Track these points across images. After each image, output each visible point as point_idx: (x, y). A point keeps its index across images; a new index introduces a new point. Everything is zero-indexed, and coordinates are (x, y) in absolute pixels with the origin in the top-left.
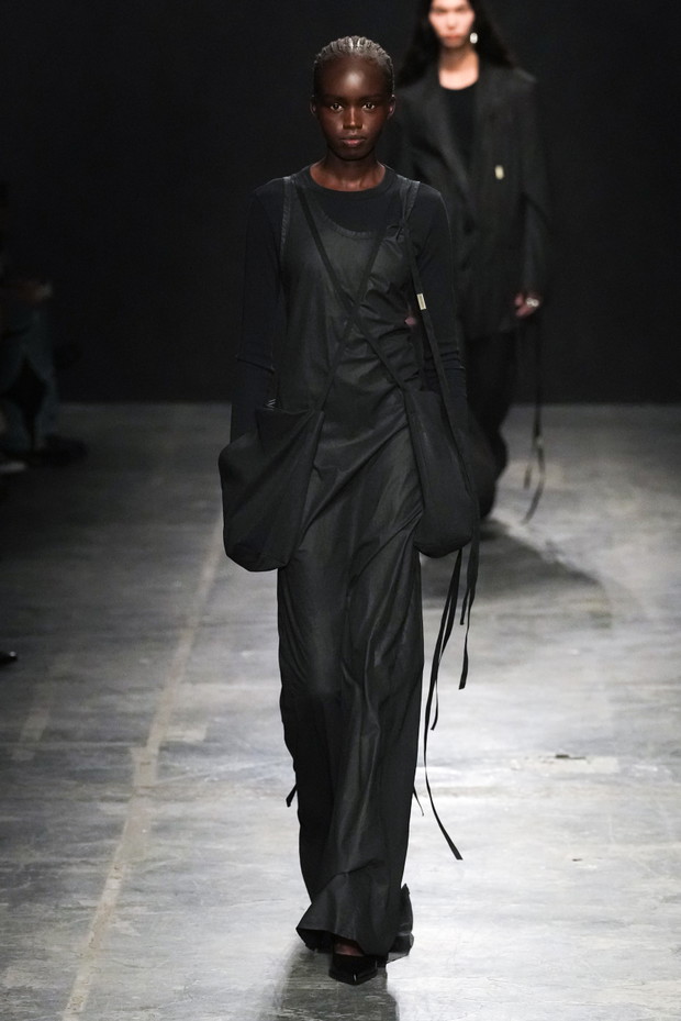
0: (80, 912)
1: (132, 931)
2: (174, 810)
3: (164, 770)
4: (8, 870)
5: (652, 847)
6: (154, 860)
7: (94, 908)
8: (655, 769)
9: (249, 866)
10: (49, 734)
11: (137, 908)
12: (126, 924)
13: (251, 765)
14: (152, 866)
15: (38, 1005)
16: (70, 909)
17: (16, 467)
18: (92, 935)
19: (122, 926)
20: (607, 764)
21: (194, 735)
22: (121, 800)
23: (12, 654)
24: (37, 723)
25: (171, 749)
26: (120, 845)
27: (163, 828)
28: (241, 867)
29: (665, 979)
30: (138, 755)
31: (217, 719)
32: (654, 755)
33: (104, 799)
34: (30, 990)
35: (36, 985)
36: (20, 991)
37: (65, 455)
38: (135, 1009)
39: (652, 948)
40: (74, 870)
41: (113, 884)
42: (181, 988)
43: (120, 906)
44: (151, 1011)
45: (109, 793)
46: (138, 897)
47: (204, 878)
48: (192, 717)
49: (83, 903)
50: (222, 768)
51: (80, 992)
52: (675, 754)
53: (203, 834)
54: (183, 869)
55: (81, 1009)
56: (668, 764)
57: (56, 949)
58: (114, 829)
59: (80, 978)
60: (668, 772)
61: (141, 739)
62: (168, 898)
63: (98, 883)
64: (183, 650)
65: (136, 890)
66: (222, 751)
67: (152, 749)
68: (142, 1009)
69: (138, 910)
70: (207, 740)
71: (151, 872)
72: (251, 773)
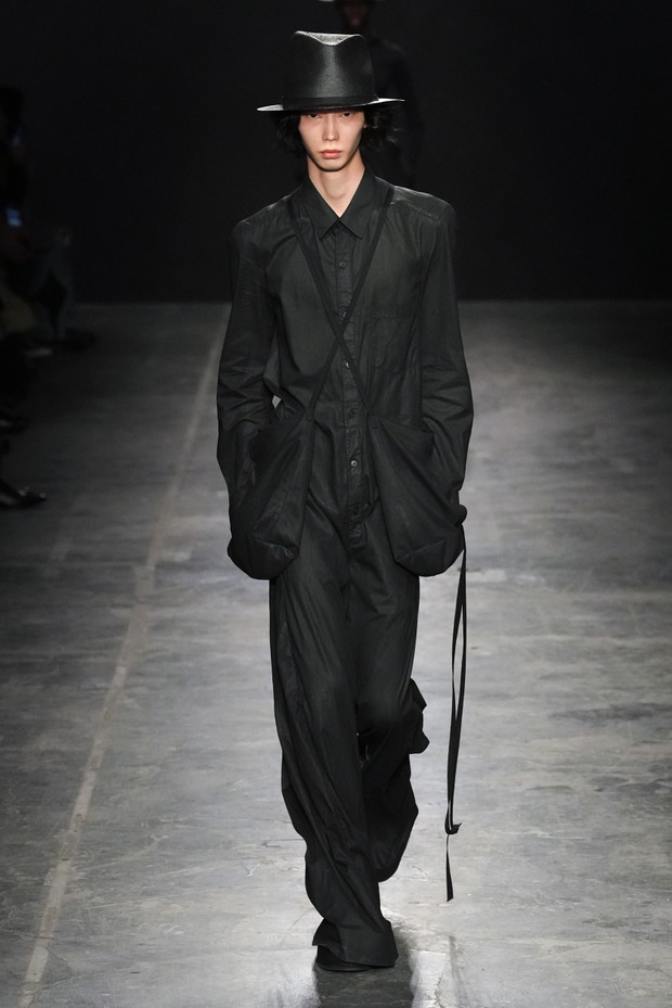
0: (95, 692)
1: (137, 706)
2: (168, 613)
3: (159, 583)
4: (41, 660)
5: (531, 638)
6: (152, 651)
7: (107, 689)
8: (533, 578)
9: (225, 655)
10: (72, 556)
11: (140, 689)
12: (131, 700)
13: (225, 579)
14: (151, 656)
15: (66, 763)
16: (88, 690)
17: (45, 352)
18: (105, 709)
19: (128, 702)
20: (496, 575)
21: (182, 556)
22: (126, 606)
23: (43, 495)
24: (62, 548)
25: (166, 567)
26: (128, 640)
27: (159, 627)
28: (219, 656)
29: (543, 738)
30: (139, 571)
31: (200, 544)
32: (533, 568)
33: (114, 606)
34: (59, 752)
35: (64, 748)
36: (51, 753)
37: (79, 344)
38: (138, 766)
39: (533, 714)
40: (92, 660)
41: (122, 671)
42: (174, 749)
43: (126, 687)
44: (152, 767)
45: (117, 601)
46: (141, 680)
47: (190, 665)
48: (178, 542)
49: (99, 685)
50: (203, 581)
51: (97, 753)
52: (549, 566)
53: (190, 632)
54: (176, 658)
55: (98, 765)
56: (544, 575)
57: (78, 720)
58: (121, 628)
59: (98, 742)
60: (543, 580)
61: (142, 560)
62: (164, 680)
63: (109, 671)
64: (173, 492)
65: (141, 674)
66: (203, 568)
67: (151, 567)
68: (145, 765)
69: (140, 690)
70: (192, 559)
71: (149, 661)
72: (225, 585)
